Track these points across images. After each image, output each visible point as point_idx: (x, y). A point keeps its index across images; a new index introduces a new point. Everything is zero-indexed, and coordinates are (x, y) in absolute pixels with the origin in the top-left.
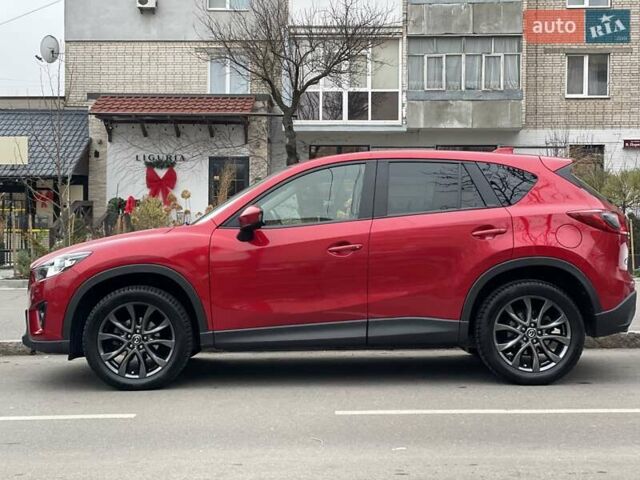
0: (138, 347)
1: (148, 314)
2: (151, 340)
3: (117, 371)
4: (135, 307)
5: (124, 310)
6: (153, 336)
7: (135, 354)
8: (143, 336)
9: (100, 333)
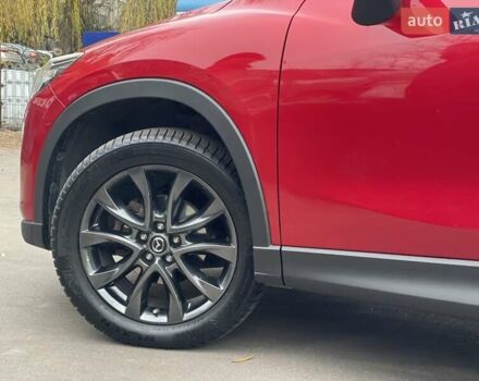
0: (164, 258)
1: (177, 190)
2: (189, 246)
3: (122, 309)
4: (149, 175)
5: (128, 183)
6: (193, 236)
7: (156, 275)
8: (171, 237)
9: (85, 231)
